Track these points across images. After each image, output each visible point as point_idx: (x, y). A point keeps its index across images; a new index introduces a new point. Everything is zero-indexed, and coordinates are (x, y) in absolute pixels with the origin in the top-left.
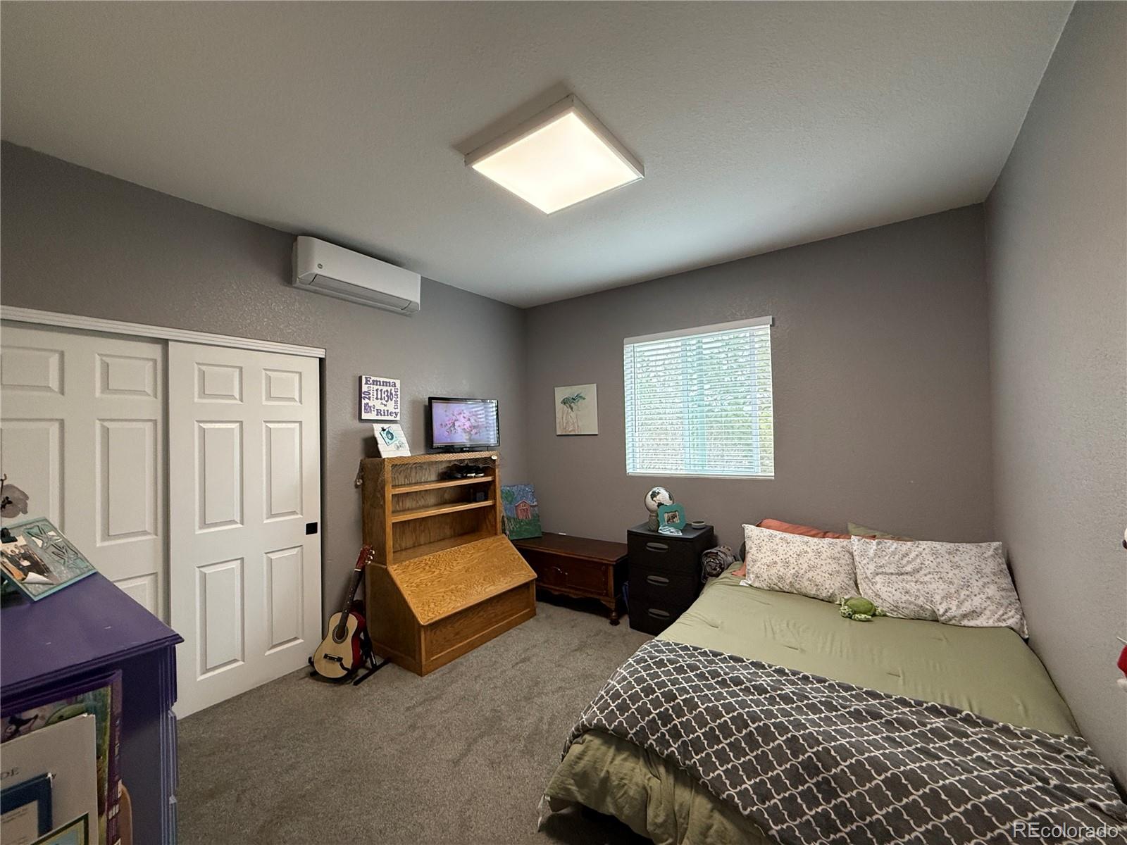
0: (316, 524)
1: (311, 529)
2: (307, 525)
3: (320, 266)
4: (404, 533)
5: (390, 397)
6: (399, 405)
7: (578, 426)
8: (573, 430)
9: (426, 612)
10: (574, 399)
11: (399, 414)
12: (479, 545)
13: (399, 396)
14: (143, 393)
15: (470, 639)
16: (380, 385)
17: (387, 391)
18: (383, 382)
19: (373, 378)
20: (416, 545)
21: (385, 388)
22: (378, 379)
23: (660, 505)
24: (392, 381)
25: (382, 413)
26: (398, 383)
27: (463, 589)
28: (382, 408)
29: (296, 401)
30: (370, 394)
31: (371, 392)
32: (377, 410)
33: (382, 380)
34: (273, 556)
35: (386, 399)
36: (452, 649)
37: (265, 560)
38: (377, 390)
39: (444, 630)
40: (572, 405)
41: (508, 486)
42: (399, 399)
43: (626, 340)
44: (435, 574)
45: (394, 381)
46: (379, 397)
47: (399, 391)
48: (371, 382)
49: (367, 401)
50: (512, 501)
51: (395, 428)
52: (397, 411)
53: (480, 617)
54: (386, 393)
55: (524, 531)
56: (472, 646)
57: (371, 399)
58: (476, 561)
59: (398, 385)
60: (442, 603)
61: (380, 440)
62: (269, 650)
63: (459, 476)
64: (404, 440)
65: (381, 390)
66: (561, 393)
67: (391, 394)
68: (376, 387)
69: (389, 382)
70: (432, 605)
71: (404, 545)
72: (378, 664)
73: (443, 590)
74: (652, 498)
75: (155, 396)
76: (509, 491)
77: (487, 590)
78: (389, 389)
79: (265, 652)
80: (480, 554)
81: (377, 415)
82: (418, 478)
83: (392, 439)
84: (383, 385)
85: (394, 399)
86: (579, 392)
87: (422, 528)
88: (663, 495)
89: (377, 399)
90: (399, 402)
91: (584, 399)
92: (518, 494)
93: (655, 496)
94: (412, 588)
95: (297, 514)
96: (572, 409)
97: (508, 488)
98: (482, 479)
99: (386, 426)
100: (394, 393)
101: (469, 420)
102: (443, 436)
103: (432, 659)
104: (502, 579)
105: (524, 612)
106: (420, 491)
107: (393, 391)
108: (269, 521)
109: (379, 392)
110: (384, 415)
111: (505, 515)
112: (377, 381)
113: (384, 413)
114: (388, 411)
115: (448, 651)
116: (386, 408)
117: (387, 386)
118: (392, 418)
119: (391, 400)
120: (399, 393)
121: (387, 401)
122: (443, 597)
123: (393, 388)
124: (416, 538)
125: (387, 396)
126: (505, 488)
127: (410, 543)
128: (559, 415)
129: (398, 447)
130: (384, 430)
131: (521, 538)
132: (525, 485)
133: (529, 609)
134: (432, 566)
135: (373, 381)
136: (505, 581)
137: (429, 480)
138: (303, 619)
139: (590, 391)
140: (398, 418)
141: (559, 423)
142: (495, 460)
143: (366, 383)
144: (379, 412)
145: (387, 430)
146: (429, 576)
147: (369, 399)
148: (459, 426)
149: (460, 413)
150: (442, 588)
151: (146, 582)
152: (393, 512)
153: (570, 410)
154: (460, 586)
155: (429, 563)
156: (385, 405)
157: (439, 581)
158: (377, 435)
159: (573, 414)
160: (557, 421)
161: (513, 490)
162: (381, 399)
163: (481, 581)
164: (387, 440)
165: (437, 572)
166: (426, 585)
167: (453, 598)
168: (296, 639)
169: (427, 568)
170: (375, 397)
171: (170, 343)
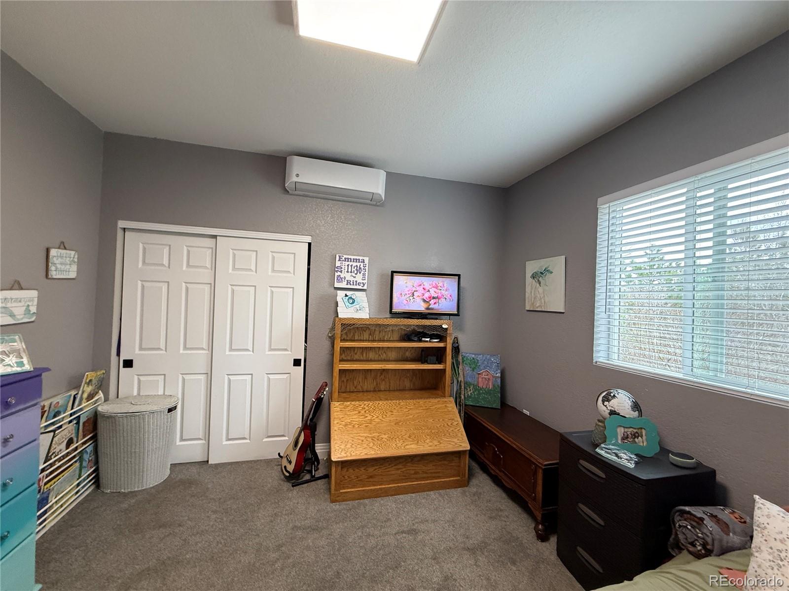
0: (300, 360)
1: (297, 363)
2: (294, 360)
3: (297, 175)
4: (366, 378)
5: (359, 270)
6: (366, 277)
7: (545, 302)
8: (540, 306)
9: (340, 450)
10: (541, 273)
11: (366, 284)
12: (421, 402)
13: (367, 270)
14: (206, 267)
15: (384, 486)
16: (351, 261)
17: (357, 266)
18: (354, 259)
19: (345, 256)
20: (376, 390)
21: (355, 264)
22: (349, 257)
23: (613, 413)
24: (361, 258)
25: (351, 283)
26: (366, 259)
27: (384, 439)
28: (352, 279)
29: (291, 273)
30: (342, 268)
31: (343, 267)
32: (347, 281)
33: (352, 257)
34: (271, 377)
35: (356, 272)
36: (363, 489)
37: (266, 379)
38: (348, 265)
39: (357, 470)
40: (540, 279)
41: (473, 354)
42: (367, 273)
43: (600, 200)
44: (367, 419)
45: (363, 258)
46: (350, 270)
47: (367, 266)
48: (343, 259)
49: (339, 273)
50: (475, 368)
51: (360, 296)
52: (364, 281)
53: (398, 469)
54: (356, 268)
55: (482, 399)
56: (386, 493)
57: (343, 272)
58: (411, 416)
59: (367, 261)
60: (359, 446)
61: (340, 304)
62: (266, 438)
63: (416, 339)
64: (366, 305)
65: (352, 266)
66: (532, 267)
67: (360, 268)
68: (347, 263)
69: (359, 259)
70: (349, 446)
71: (365, 388)
72: (316, 476)
73: (365, 435)
74: (603, 401)
75: (212, 270)
76: (473, 358)
77: (408, 447)
78: (358, 264)
79: (263, 439)
80: (418, 411)
81: (347, 284)
82: (381, 336)
83: (353, 303)
84: (354, 262)
85: (362, 272)
86: (546, 266)
87: (382, 377)
88: (622, 401)
89: (348, 272)
90: (367, 275)
91: (552, 273)
92: (483, 363)
93: (609, 401)
94: (340, 426)
95: (288, 351)
96: (540, 283)
97: (473, 356)
98: (435, 343)
99: (349, 293)
100: (362, 268)
101: (429, 291)
102: (402, 303)
103: (341, 491)
104: (428, 441)
105: (452, 479)
106: (383, 347)
107: (362, 266)
108: (270, 353)
109: (350, 267)
110: (353, 285)
111: (462, 380)
112: (348, 259)
113: (353, 283)
114: (356, 281)
115: (359, 489)
116: (355, 280)
117: (356, 262)
118: (360, 287)
119: (360, 273)
120: (367, 268)
121: (356, 274)
122: (363, 441)
123: (362, 264)
124: (377, 384)
125: (357, 270)
126: (470, 355)
127: (371, 387)
128: (528, 289)
129: (357, 310)
130: (346, 296)
131: (478, 405)
132: (491, 356)
133: (459, 478)
134: (367, 412)
135: (345, 258)
136: (431, 444)
137: (391, 339)
138: (289, 424)
139: (558, 265)
140: (365, 287)
141: (528, 298)
142: (446, 329)
143: (339, 260)
144: (348, 282)
145: (349, 296)
146: (361, 419)
147: (341, 272)
148: (418, 296)
149: (420, 285)
150: (366, 433)
151: (202, 378)
152: (341, 361)
153: (538, 285)
154: (383, 436)
155: (367, 408)
156: (355, 277)
157: (366, 426)
158: (339, 299)
159: (540, 290)
160: (527, 296)
161: (478, 359)
162: (351, 272)
163: (406, 437)
164: (347, 304)
165: (369, 417)
166: (354, 426)
167: (371, 444)
168: (283, 436)
169: (363, 412)
170: (346, 270)
171: (218, 237)
